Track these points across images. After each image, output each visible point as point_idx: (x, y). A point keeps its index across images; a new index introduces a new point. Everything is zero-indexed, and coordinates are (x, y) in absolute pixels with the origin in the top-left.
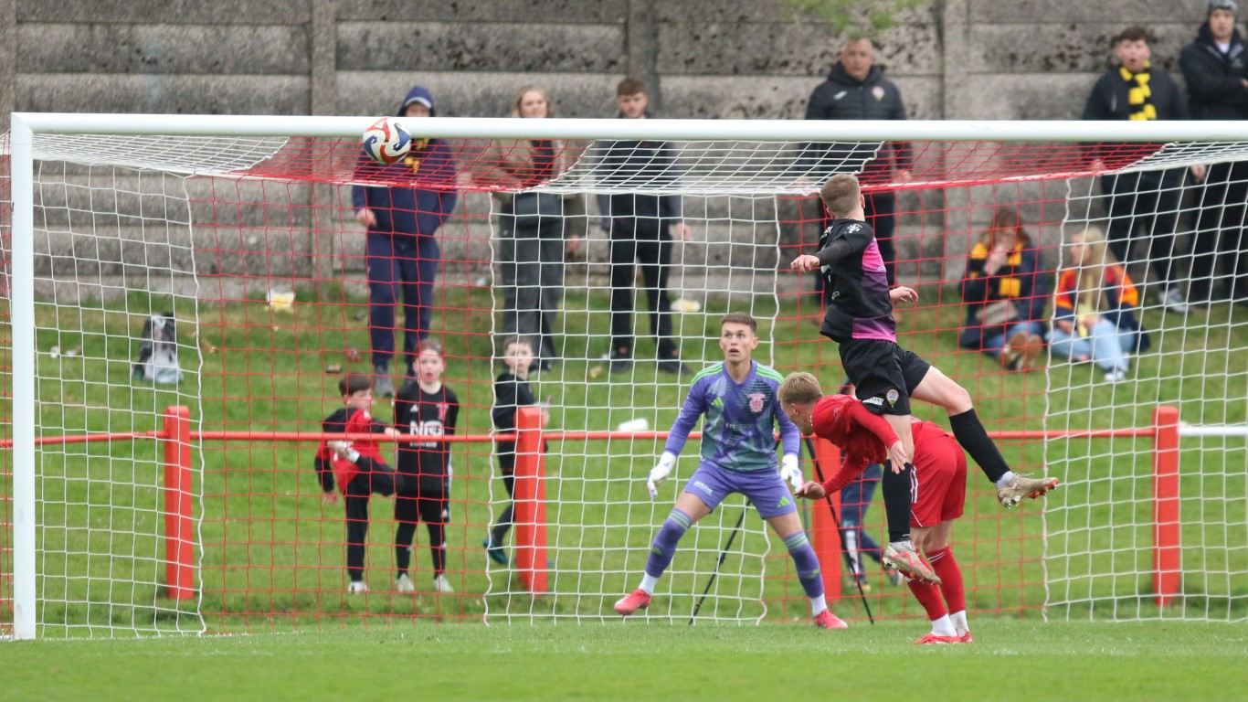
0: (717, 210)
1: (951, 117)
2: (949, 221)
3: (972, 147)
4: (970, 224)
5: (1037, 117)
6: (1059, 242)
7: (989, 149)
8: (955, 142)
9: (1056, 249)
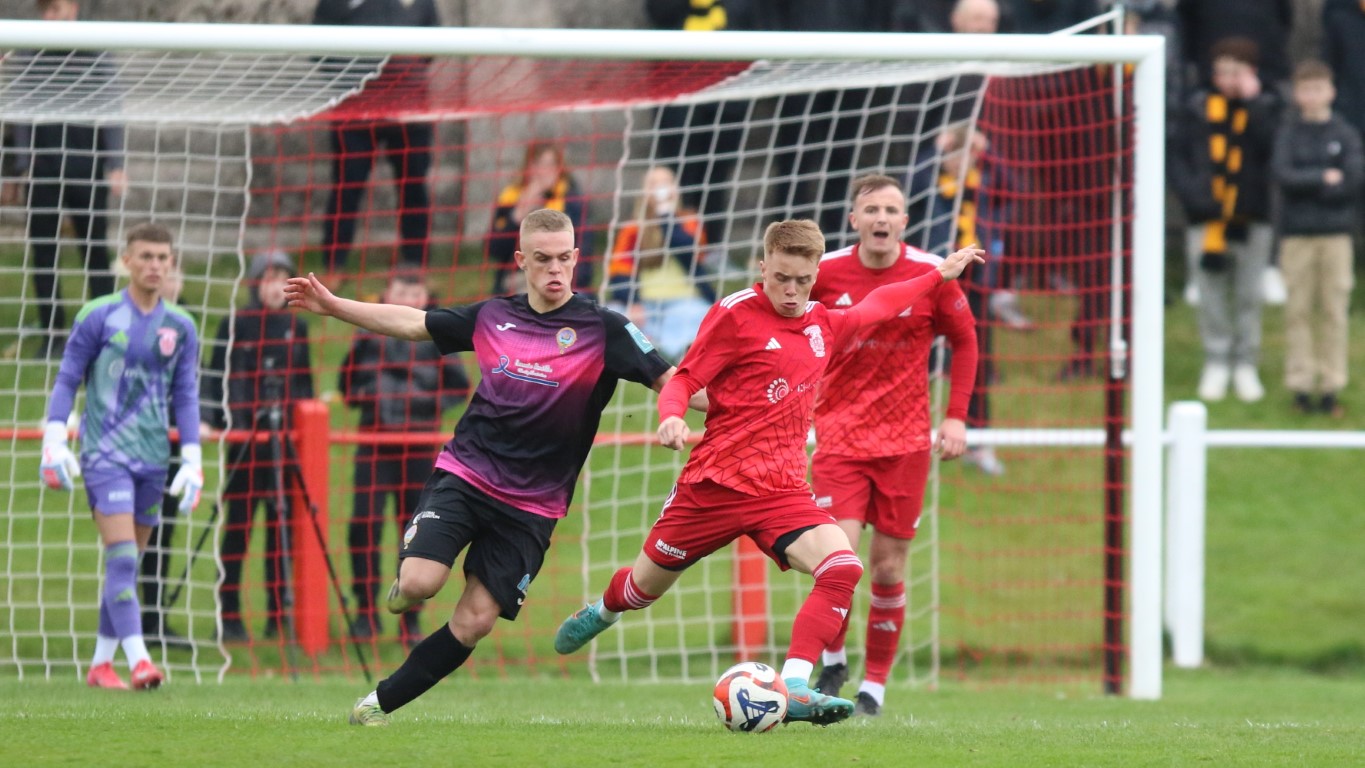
0: (171, 143)
1: (476, 24)
2: (473, 160)
3: (504, 62)
4: (499, 164)
5: (587, 24)
6: (613, 190)
7: (524, 68)
8: (482, 58)
9: (610, 199)
